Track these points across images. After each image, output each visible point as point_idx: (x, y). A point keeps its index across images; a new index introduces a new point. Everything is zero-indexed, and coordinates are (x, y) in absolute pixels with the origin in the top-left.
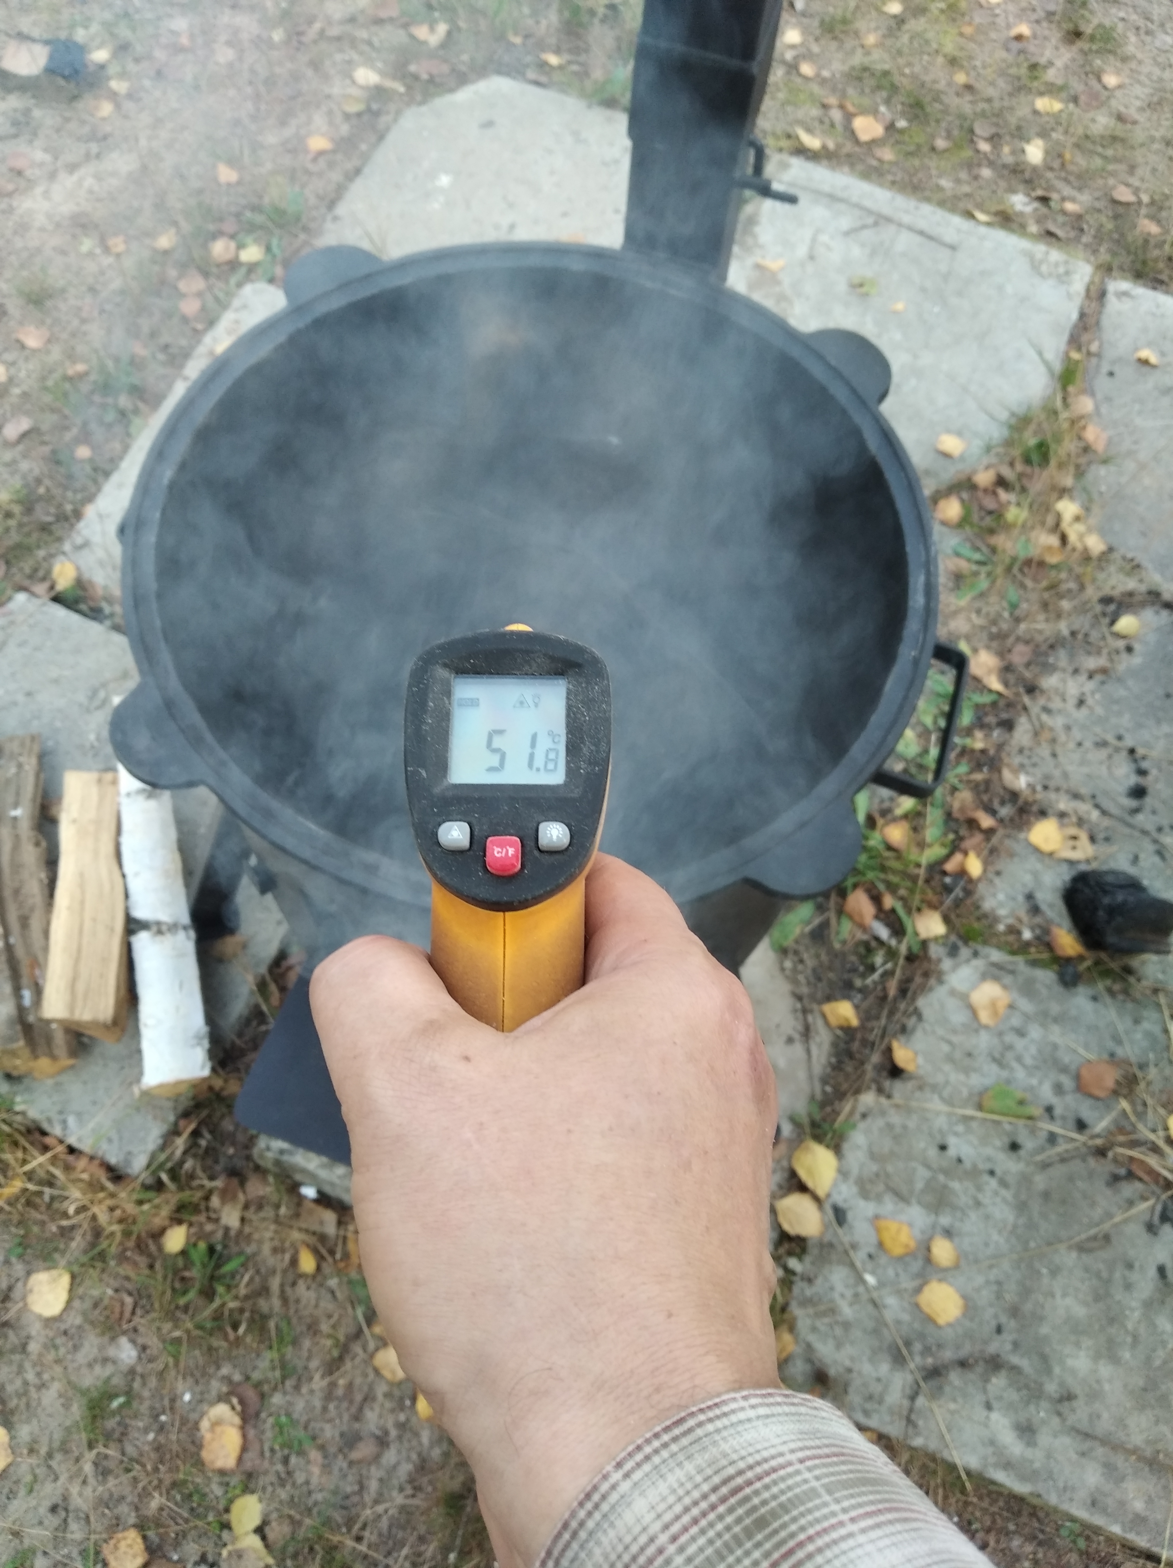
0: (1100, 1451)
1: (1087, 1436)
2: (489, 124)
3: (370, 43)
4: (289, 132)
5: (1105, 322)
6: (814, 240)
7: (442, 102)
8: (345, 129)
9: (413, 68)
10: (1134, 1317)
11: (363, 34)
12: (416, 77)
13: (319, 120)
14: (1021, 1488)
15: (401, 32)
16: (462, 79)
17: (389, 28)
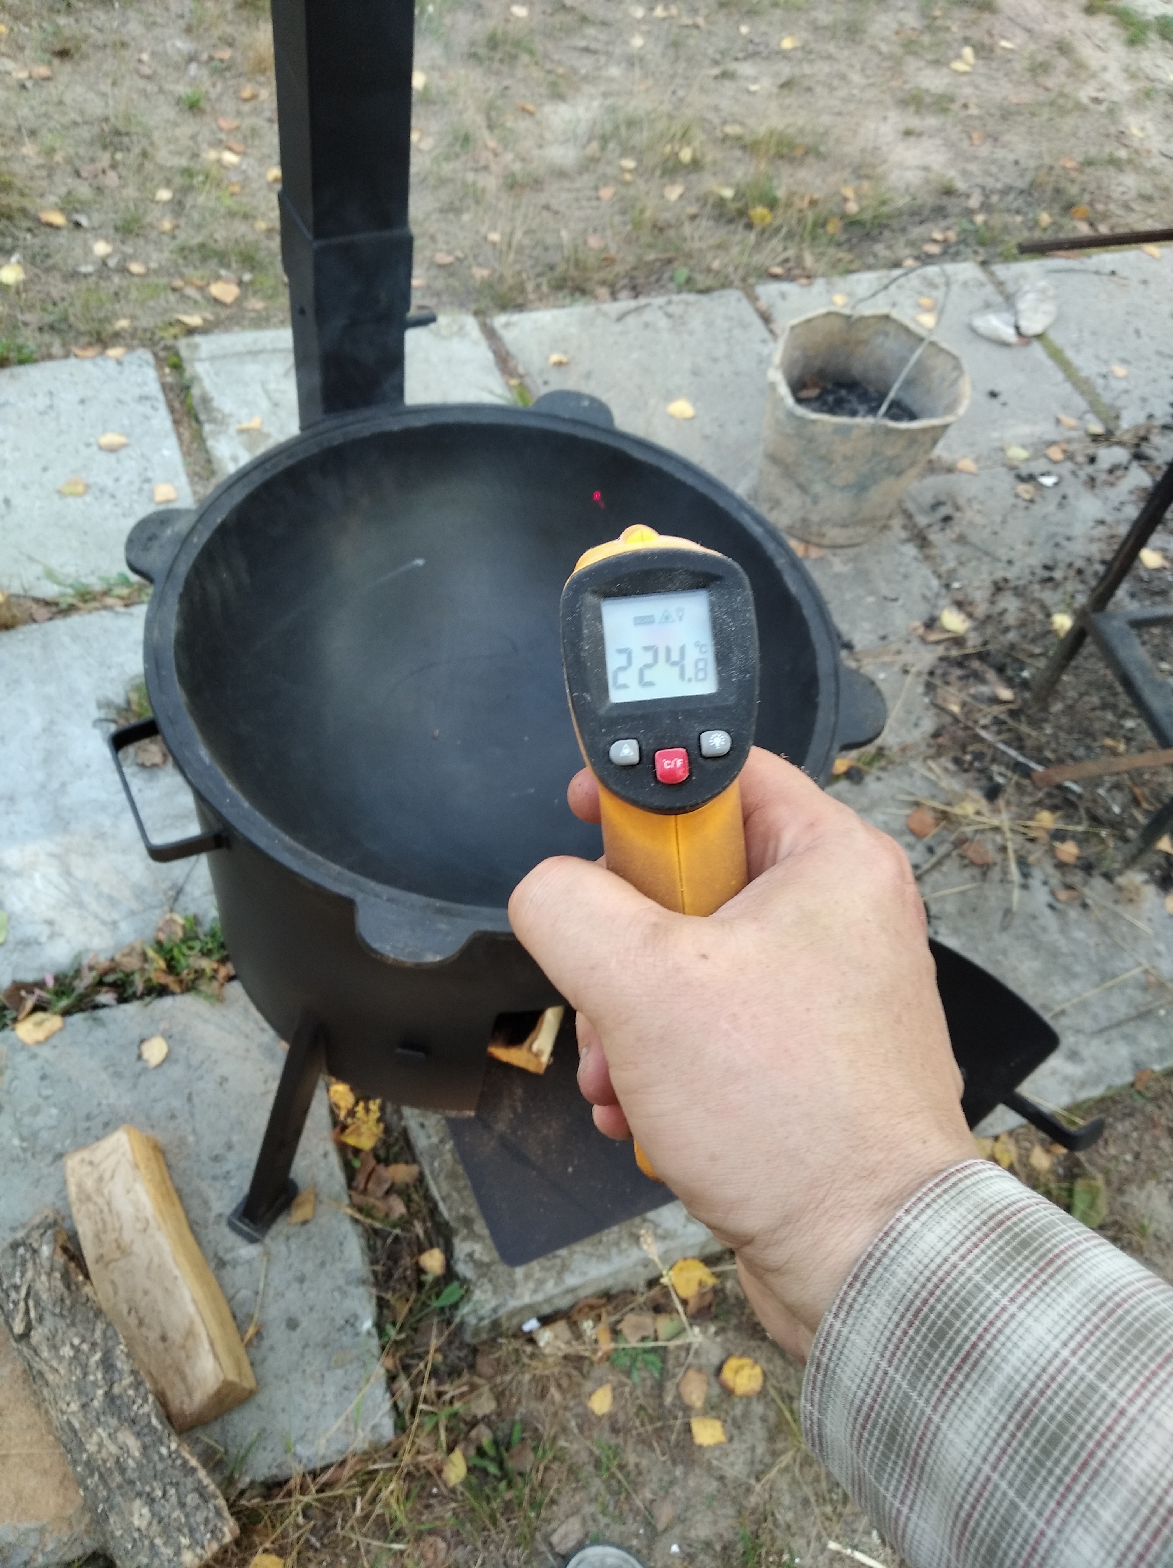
0: (1114, 1033)
1: (1101, 1031)
5: (513, 349)
10: (1062, 944)
14: (1097, 1092)
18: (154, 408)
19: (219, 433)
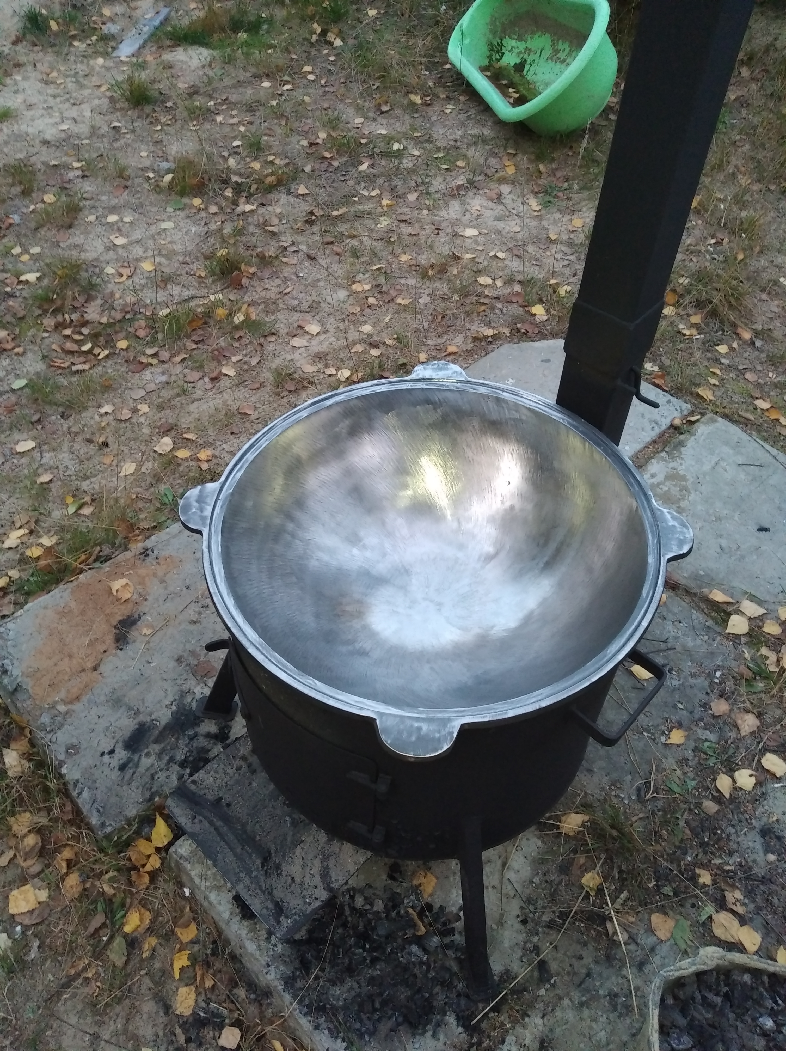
2: (548, 361)
3: (501, 310)
4: (440, 341)
6: (717, 464)
7: (526, 344)
8: (470, 346)
9: (519, 326)
11: (500, 306)
12: (518, 330)
13: (459, 339)
15: (521, 309)
16: (543, 336)
17: (515, 305)
18: (653, 429)
19: (666, 461)
